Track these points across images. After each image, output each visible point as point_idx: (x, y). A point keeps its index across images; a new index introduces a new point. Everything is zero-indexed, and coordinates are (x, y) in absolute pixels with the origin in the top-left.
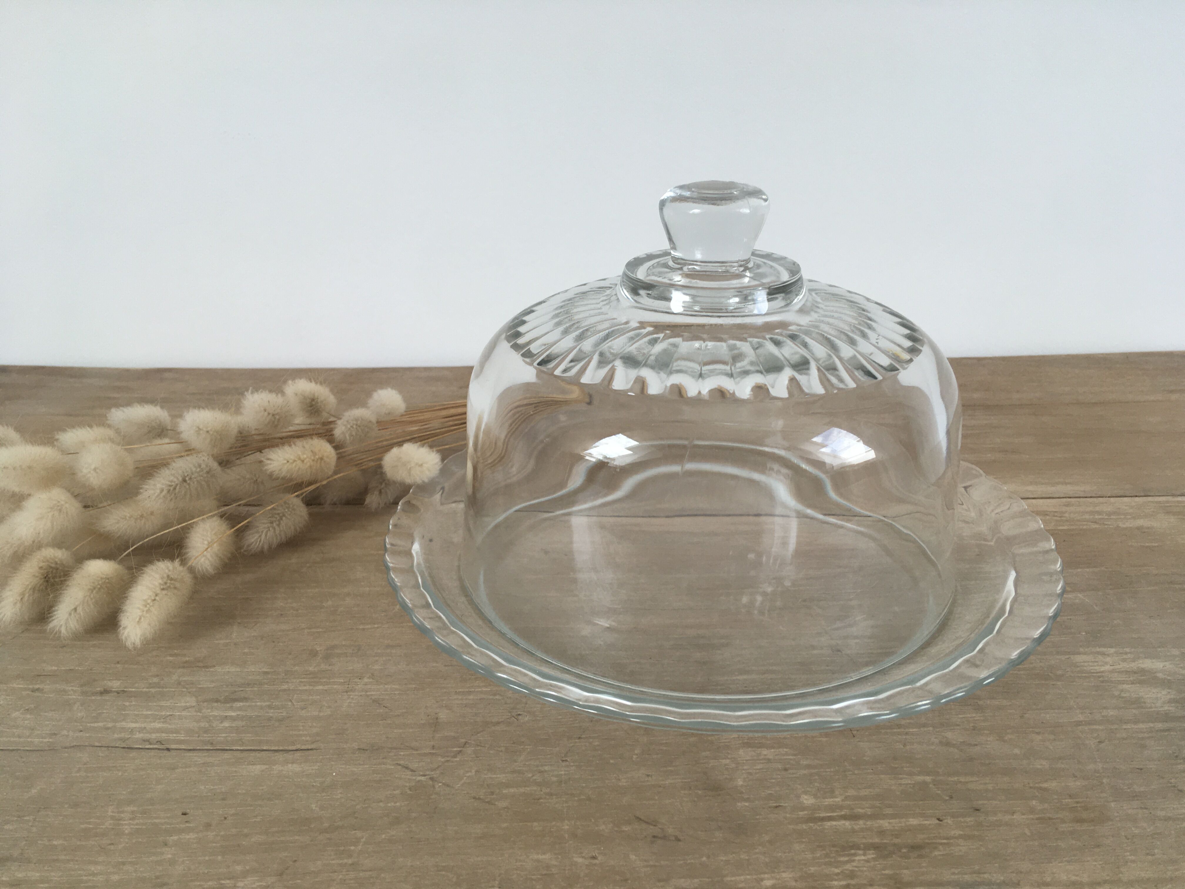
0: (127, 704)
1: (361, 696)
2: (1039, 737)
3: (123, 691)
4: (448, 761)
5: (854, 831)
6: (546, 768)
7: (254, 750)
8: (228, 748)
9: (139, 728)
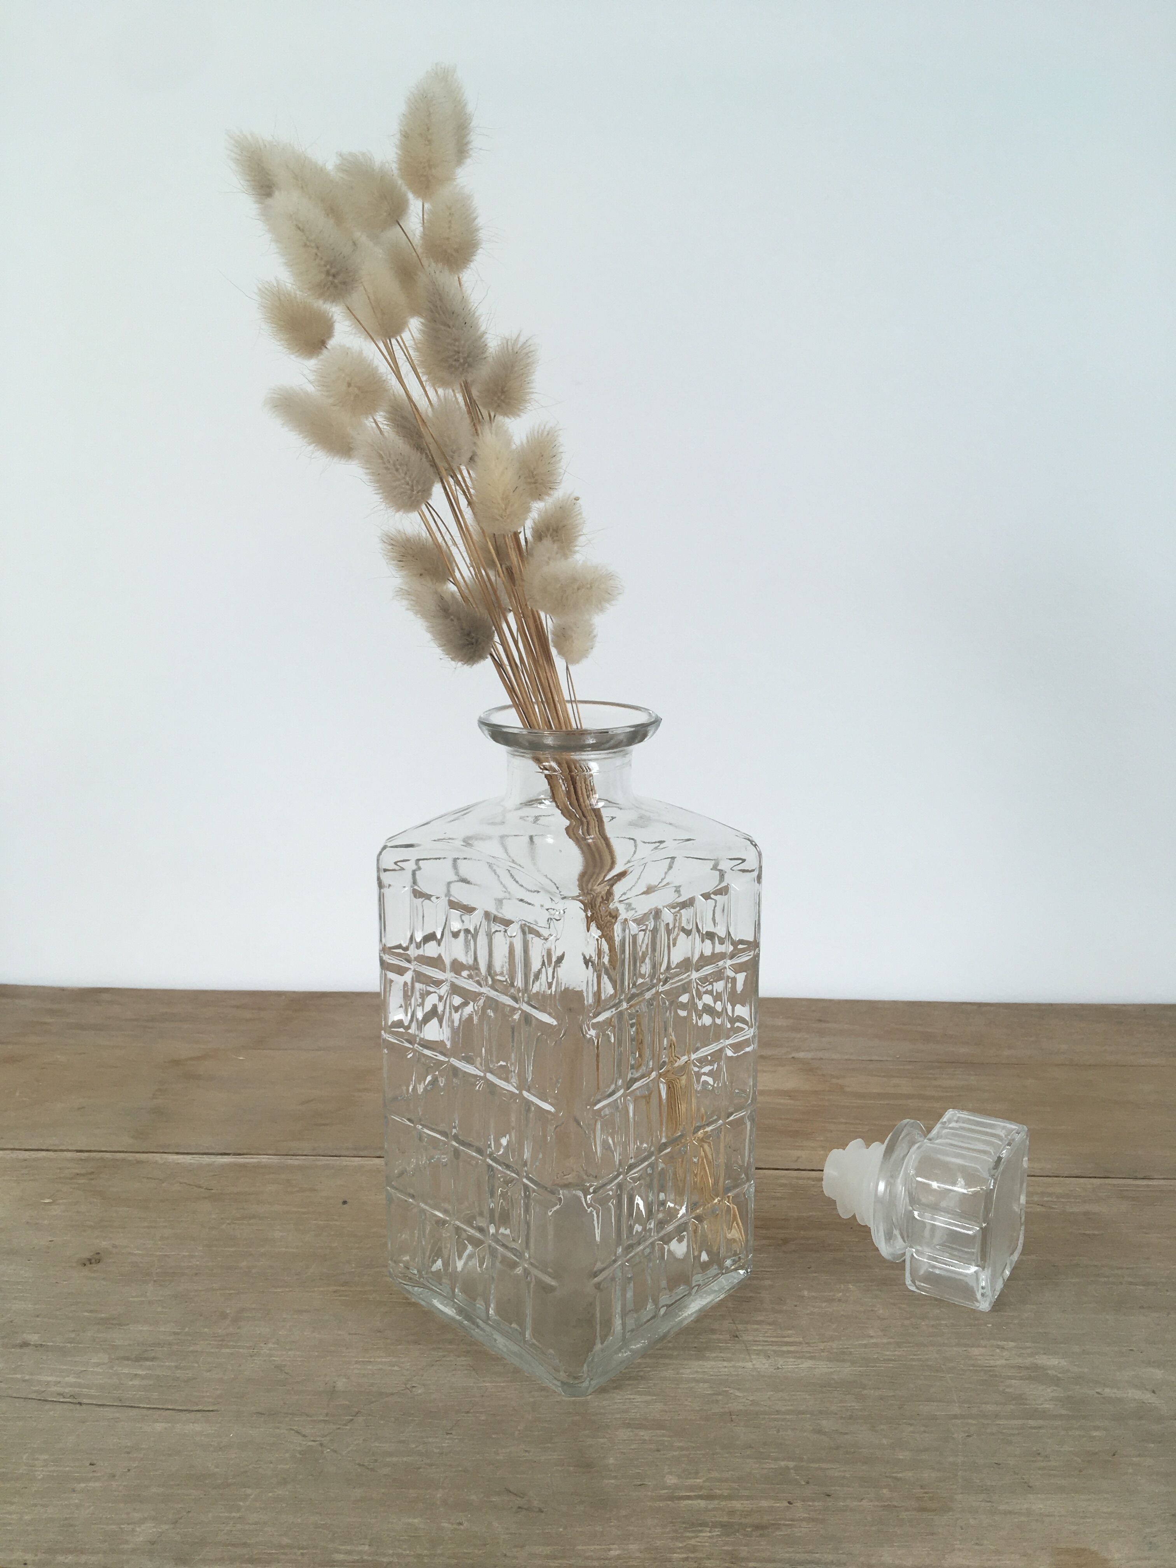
0: (45, 1358)
1: (265, 1361)
2: (911, 1429)
3: (41, 1345)
4: (339, 1428)
5: (707, 1510)
6: (430, 1440)
7: (159, 1409)
8: (136, 1405)
9: (55, 1382)
